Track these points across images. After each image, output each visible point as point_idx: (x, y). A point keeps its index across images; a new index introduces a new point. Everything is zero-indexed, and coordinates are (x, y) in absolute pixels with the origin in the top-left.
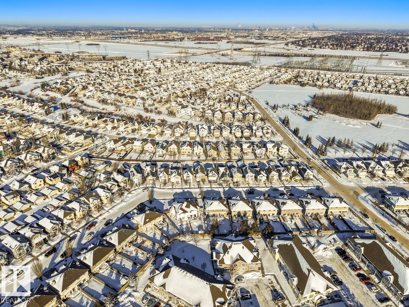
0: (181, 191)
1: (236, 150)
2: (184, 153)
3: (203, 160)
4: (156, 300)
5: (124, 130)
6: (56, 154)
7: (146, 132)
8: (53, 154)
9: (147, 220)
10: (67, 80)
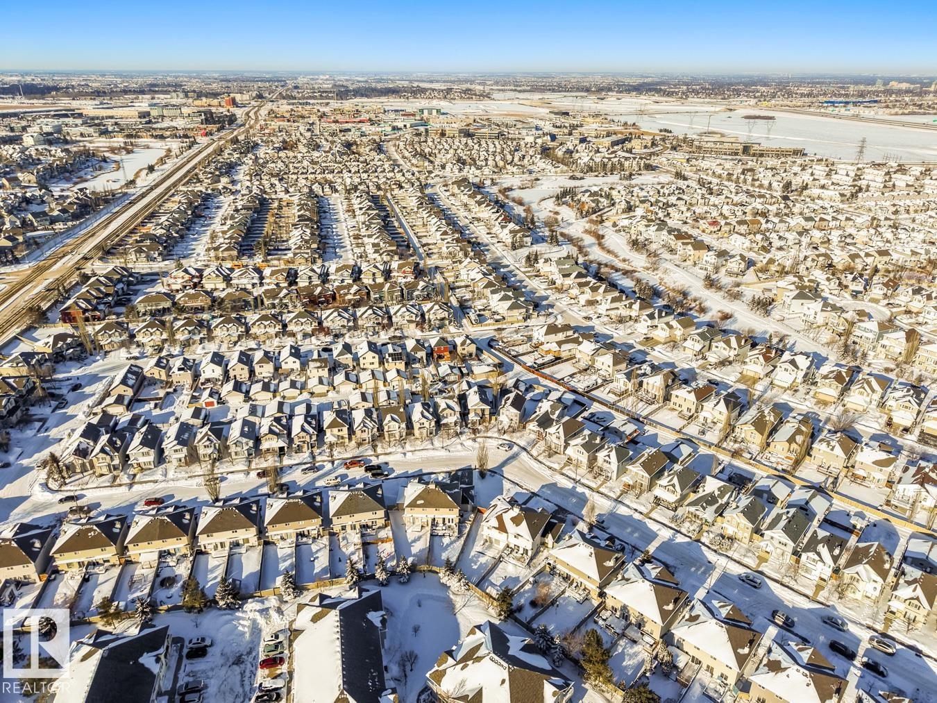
0: (569, 485)
1: (828, 454)
2: (677, 407)
3: (710, 445)
4: (286, 652)
5: (604, 313)
6: (447, 322)
7: (645, 331)
8: (443, 319)
9: (419, 502)
10: (611, 188)
